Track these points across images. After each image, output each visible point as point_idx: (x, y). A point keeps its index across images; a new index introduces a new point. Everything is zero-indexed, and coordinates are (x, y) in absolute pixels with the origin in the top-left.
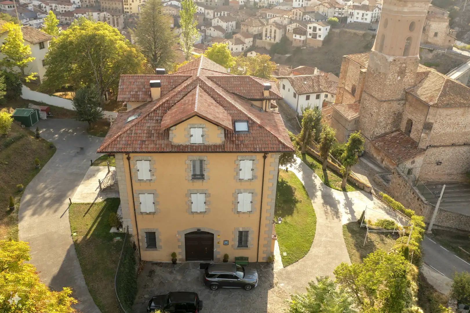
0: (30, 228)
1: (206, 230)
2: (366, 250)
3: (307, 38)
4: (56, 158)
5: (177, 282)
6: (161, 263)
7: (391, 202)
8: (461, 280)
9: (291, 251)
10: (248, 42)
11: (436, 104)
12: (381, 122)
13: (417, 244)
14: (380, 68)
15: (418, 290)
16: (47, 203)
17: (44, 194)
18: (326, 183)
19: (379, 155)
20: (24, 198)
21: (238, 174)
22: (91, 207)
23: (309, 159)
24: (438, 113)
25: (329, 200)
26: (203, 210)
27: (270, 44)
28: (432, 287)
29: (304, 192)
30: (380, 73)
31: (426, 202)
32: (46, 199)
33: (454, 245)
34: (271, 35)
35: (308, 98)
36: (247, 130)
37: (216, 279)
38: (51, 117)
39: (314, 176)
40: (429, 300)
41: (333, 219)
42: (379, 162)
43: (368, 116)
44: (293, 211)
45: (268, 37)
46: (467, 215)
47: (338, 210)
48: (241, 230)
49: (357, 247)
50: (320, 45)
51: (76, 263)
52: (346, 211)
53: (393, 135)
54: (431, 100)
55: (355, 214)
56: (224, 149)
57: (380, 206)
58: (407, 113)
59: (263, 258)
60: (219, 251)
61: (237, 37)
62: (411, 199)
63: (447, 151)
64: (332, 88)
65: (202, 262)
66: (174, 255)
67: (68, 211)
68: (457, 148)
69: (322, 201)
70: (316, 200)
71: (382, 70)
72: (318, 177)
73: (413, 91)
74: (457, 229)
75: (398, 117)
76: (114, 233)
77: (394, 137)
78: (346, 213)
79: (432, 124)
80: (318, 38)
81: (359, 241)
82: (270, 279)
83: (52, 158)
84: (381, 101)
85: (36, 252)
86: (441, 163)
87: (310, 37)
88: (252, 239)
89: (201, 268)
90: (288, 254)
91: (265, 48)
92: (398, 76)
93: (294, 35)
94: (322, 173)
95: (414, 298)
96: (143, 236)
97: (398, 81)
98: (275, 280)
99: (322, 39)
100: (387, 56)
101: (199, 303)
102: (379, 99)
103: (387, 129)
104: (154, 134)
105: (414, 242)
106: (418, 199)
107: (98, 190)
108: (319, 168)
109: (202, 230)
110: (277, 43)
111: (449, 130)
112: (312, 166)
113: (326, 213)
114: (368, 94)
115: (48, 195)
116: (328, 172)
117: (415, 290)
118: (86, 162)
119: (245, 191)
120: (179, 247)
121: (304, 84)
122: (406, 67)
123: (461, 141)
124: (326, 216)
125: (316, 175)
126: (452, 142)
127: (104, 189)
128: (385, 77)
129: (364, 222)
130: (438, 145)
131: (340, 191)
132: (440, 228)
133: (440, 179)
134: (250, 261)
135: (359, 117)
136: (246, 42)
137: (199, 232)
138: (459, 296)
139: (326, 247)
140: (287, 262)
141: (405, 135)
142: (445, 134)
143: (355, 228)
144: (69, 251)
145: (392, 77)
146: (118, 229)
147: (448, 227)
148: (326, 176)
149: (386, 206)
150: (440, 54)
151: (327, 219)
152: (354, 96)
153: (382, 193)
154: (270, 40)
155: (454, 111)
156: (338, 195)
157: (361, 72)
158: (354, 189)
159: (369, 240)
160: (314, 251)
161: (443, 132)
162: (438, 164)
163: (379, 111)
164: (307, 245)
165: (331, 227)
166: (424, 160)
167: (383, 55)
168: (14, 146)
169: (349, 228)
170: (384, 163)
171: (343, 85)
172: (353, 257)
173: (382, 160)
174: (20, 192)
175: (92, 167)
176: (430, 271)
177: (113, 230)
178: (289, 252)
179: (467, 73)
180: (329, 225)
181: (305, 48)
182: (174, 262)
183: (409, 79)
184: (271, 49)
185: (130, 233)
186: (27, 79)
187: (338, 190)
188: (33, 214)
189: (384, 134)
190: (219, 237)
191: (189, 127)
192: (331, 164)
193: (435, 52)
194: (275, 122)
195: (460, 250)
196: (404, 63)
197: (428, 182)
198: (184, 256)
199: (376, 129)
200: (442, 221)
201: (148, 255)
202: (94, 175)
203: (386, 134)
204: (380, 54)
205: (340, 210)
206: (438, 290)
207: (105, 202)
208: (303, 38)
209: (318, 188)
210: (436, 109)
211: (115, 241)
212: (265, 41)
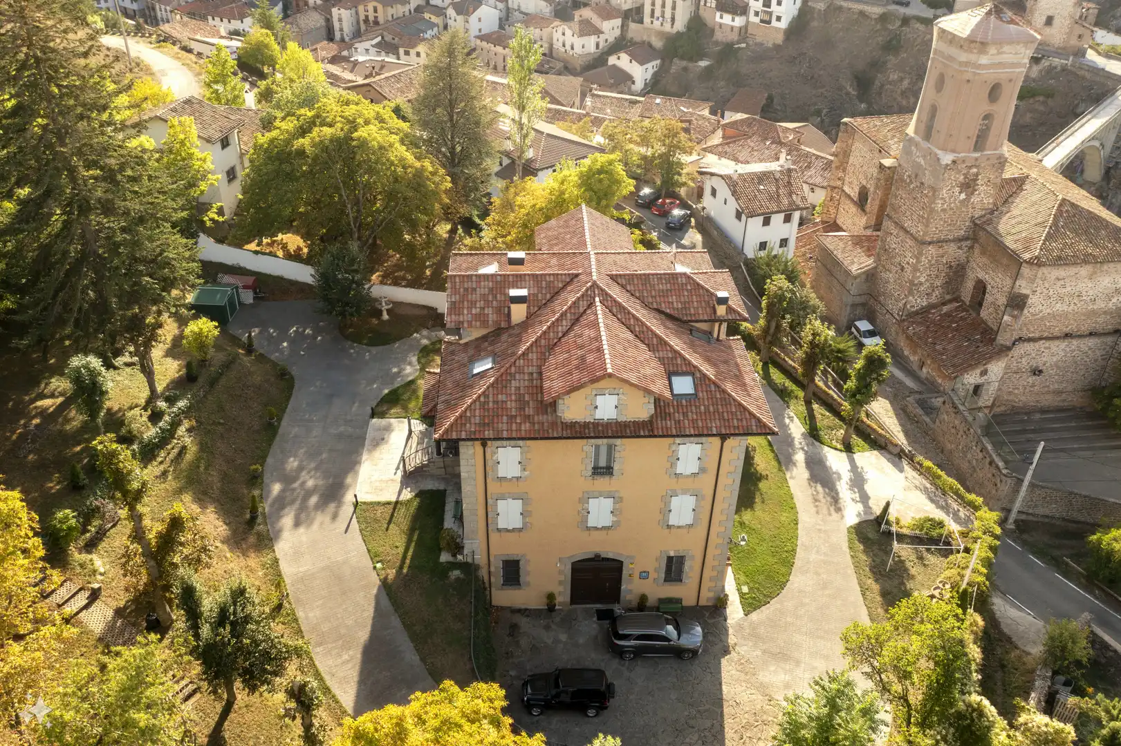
0: (297, 554)
1: (611, 556)
2: (890, 579)
3: (748, 22)
4: (300, 399)
5: (561, 646)
6: (526, 610)
7: (939, 477)
8: (1061, 635)
9: (756, 583)
10: (611, 29)
11: (1036, 257)
12: (921, 284)
13: (985, 571)
14: (924, 174)
15: (983, 659)
16: (314, 500)
17: (304, 483)
18: (814, 433)
19: (915, 353)
20: (269, 492)
21: (673, 465)
22: (394, 509)
23: (776, 376)
24: (1040, 274)
25: (820, 474)
26: (608, 524)
27: (661, 34)
28: (1009, 640)
29: (771, 455)
30: (922, 183)
31: (1005, 471)
32: (309, 494)
33: (1056, 553)
34: (663, 12)
35: (766, 222)
36: (692, 391)
37: (633, 643)
38: (262, 298)
39: (789, 418)
40: (1003, 666)
41: (830, 515)
42: (915, 367)
43: (894, 269)
44: (754, 498)
45: (658, 18)
46: (1084, 493)
47: (837, 494)
48: (672, 554)
49: (874, 573)
50: (779, 39)
51: (396, 621)
52: (853, 496)
53: (945, 309)
54: (1027, 249)
55: (871, 503)
56: (652, 430)
57: (917, 483)
58: (975, 266)
59: (708, 599)
60: (632, 587)
61: (584, 18)
62: (977, 460)
63: (1054, 349)
64: (812, 172)
65: (599, 606)
66: (551, 597)
67: (354, 520)
68: (1075, 342)
69: (806, 475)
70: (795, 471)
71: (928, 179)
72: (795, 419)
73: (989, 222)
74: (1064, 519)
75: (955, 273)
76: (448, 563)
77: (948, 315)
78: (853, 500)
79: (1026, 297)
80: (774, 23)
81: (878, 560)
82: (723, 637)
83: (292, 399)
84: (923, 243)
85: (321, 602)
86: (1041, 371)
87: (757, 20)
88: (691, 569)
89: (599, 619)
90: (750, 589)
91: (650, 45)
92: (960, 193)
93: (718, 14)
94: (802, 408)
95: (975, 674)
96: (497, 566)
97: (960, 202)
98: (732, 640)
99: (783, 25)
100: (939, 152)
101: (610, 687)
102: (919, 238)
103: (933, 298)
104: (528, 402)
105: (980, 567)
106: (991, 463)
107: (400, 473)
108: (796, 397)
109: (603, 556)
110: (678, 32)
111: (1059, 307)
112: (783, 394)
113: (816, 500)
114: (896, 223)
115: (310, 483)
116: (815, 406)
117: (978, 661)
118: (358, 409)
119: (685, 492)
120: (561, 583)
121: (759, 191)
122: (977, 175)
123: (1085, 328)
124: (817, 506)
125: (792, 414)
126: (1067, 330)
127: (411, 473)
128: (933, 195)
129: (888, 523)
130: (1037, 335)
131: (841, 451)
132: (1031, 518)
133: (1037, 401)
134: (685, 603)
135: (875, 268)
136: (603, 30)
137: (597, 558)
138: (1055, 663)
139: (817, 574)
140: (751, 605)
141: (971, 312)
142: (1053, 316)
143: (872, 535)
144: (377, 597)
145: (949, 194)
146: (454, 555)
147: (1047, 517)
148: (811, 416)
149: (928, 486)
150: (1055, 68)
151: (817, 513)
152: (863, 210)
153: (921, 458)
154: (662, 24)
155: (1072, 270)
156: (836, 460)
157: (881, 166)
158: (866, 446)
159: (897, 559)
160: (797, 581)
161: (1048, 311)
162: (1035, 374)
163: (918, 261)
164: (783, 570)
165: (825, 531)
166: (1007, 367)
167: (933, 148)
168: (223, 381)
169: (861, 533)
170: (924, 370)
171: (839, 183)
172: (868, 593)
173: (922, 365)
174: (255, 479)
175: (374, 420)
176: (1008, 607)
177: (445, 557)
178: (751, 585)
179: (1115, 120)
180: (823, 528)
181: (743, 45)
182: (551, 608)
183: (984, 197)
184: (665, 46)
185: (476, 562)
186: (206, 219)
187: (836, 449)
188: (297, 524)
189: (926, 307)
190: (631, 566)
191: (594, 393)
192: (821, 389)
193: (1045, 63)
194: (737, 365)
195: (1067, 564)
196: (976, 166)
197: (1013, 407)
198: (568, 599)
199: (911, 298)
200: (1036, 506)
201: (503, 597)
202: (383, 439)
203: (932, 306)
204: (925, 144)
205: (841, 495)
206: (1019, 644)
207: (418, 500)
208: (739, 21)
209: (796, 442)
210: (1035, 267)
211: (453, 577)
212: (650, 26)
